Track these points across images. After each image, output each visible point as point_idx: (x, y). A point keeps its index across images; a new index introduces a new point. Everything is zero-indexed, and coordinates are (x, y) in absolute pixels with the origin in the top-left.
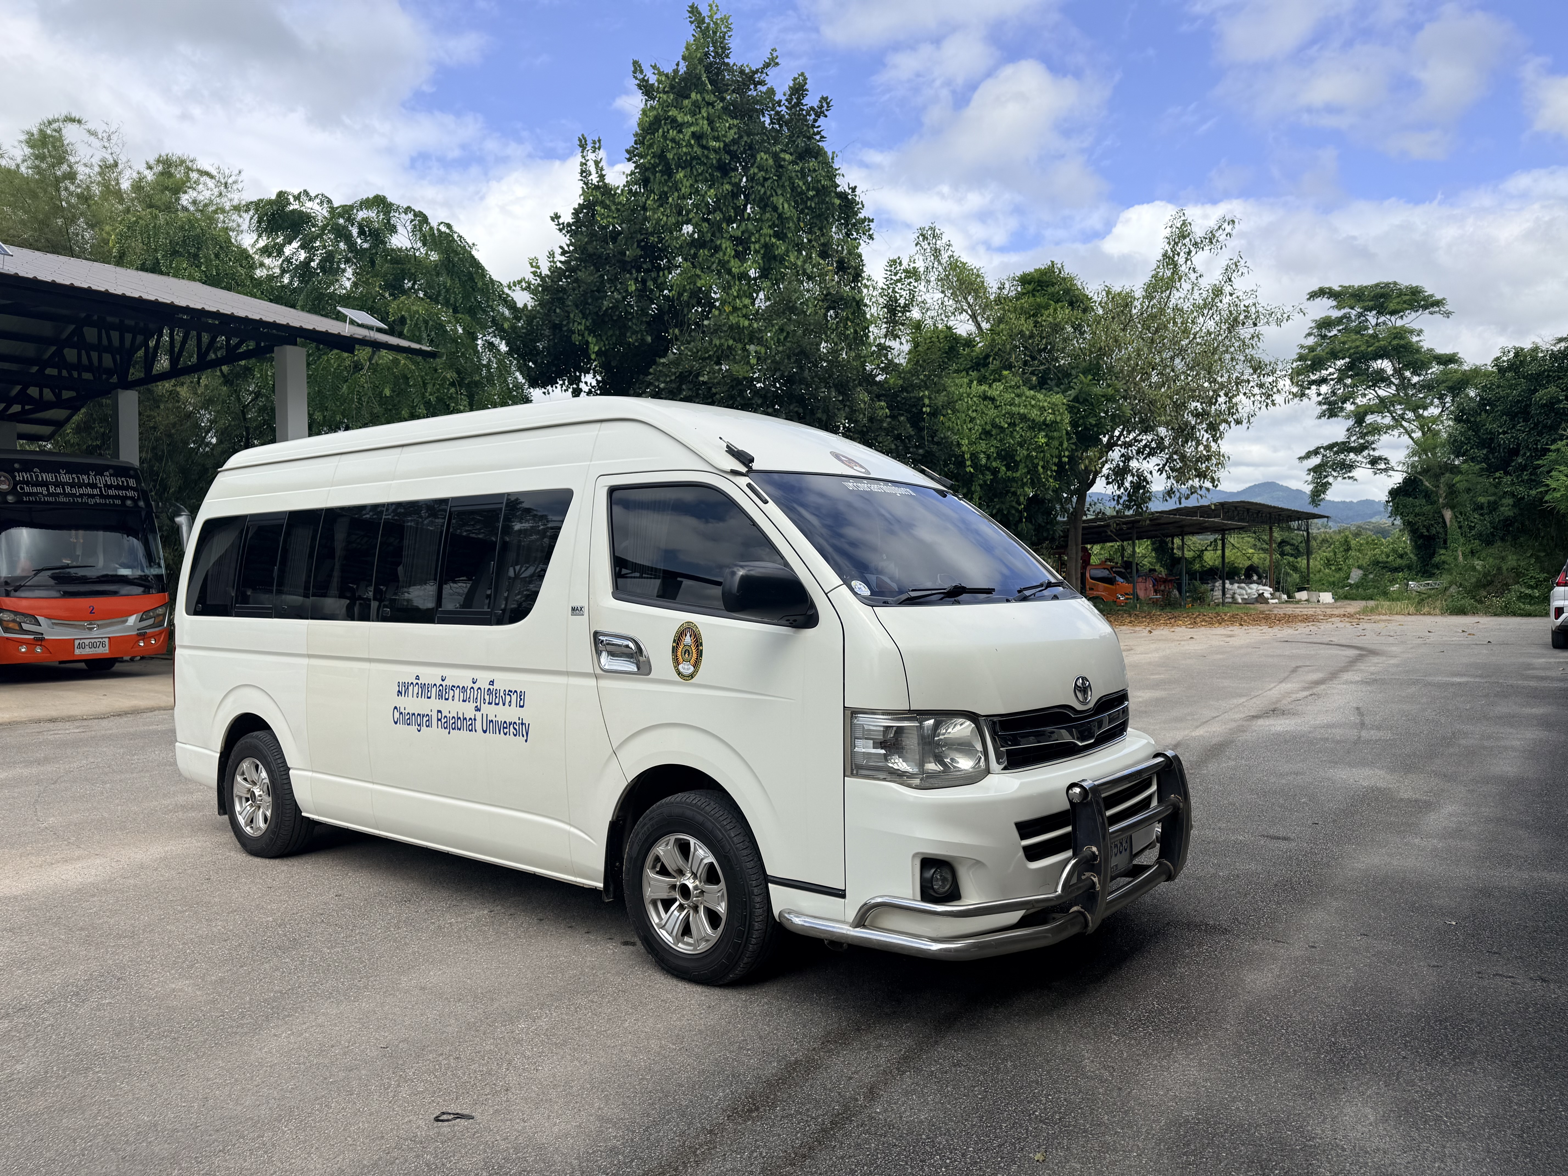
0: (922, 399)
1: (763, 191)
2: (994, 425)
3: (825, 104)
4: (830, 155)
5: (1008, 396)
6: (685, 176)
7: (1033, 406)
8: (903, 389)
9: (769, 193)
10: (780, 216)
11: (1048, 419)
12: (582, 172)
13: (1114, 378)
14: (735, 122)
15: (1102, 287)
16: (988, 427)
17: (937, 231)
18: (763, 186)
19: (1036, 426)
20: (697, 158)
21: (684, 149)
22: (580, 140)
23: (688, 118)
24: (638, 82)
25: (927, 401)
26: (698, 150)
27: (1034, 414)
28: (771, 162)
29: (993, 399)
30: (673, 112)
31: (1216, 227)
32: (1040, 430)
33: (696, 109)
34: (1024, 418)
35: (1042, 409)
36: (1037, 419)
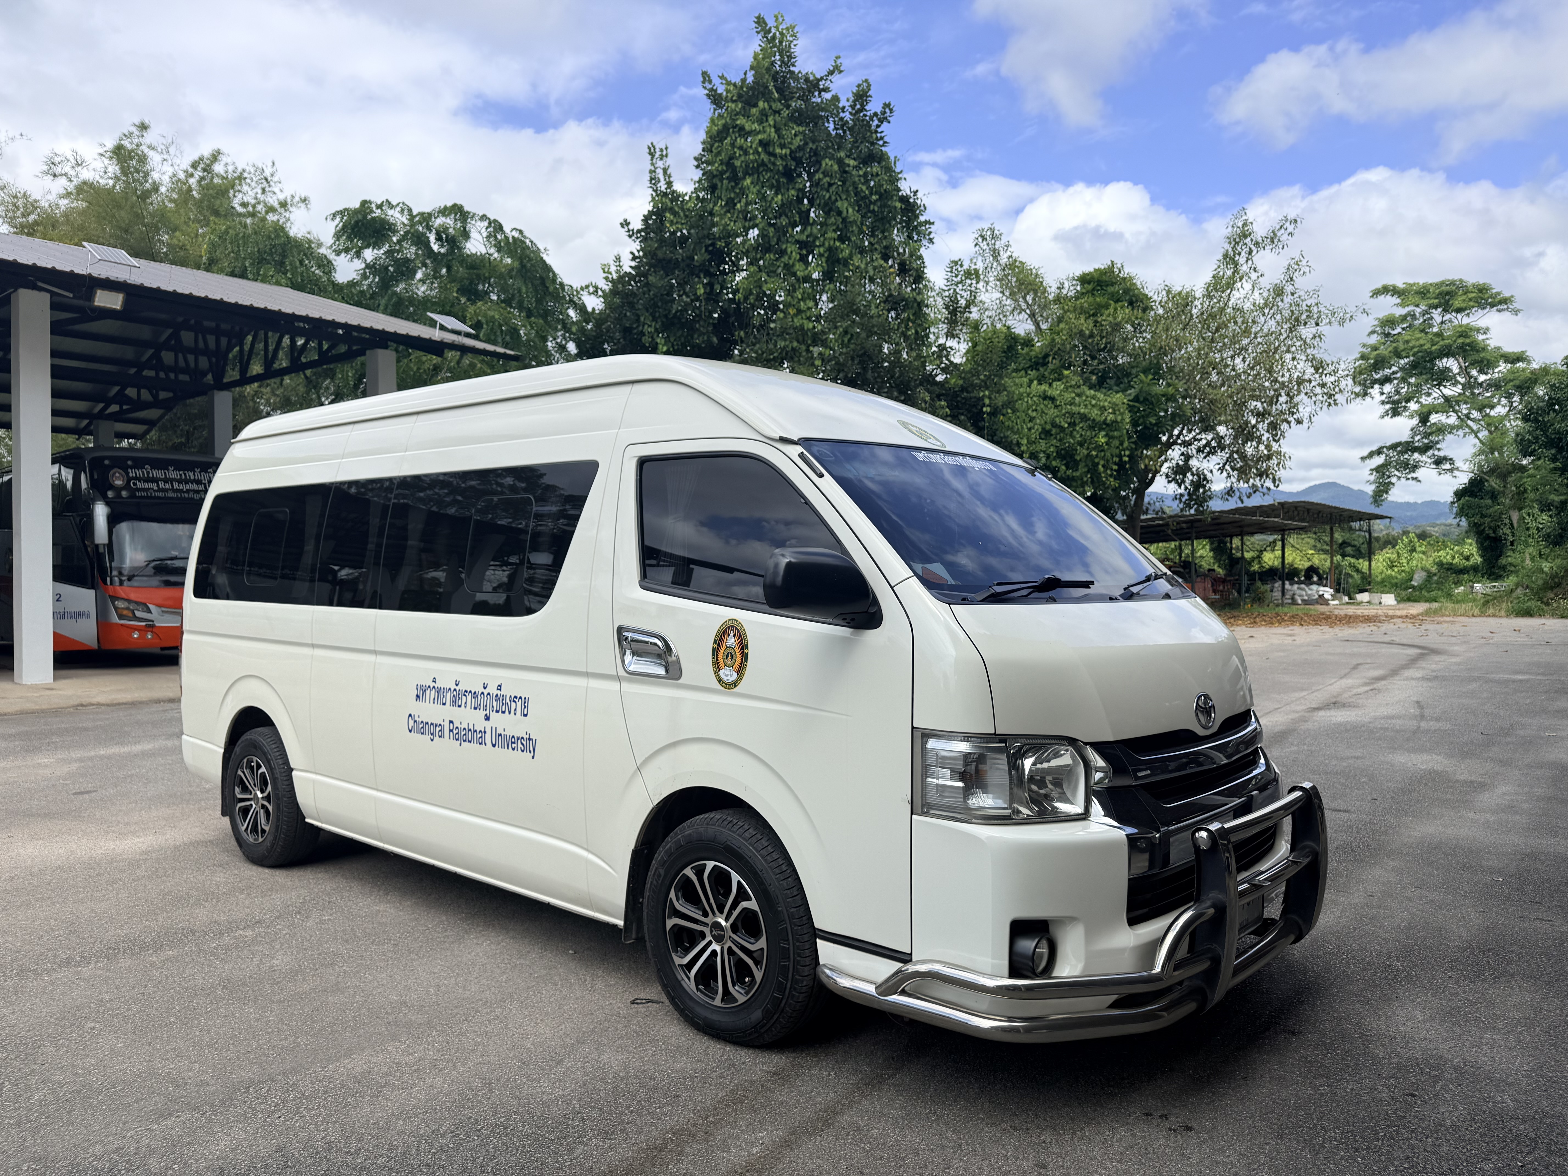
0: (982, 399)
1: (827, 196)
2: (1054, 425)
3: (887, 110)
4: (892, 159)
5: (1069, 396)
6: (752, 183)
7: (1093, 406)
8: (963, 389)
9: (833, 198)
10: (844, 220)
11: (1109, 418)
12: (651, 179)
13: (1174, 377)
14: (801, 129)
15: (1162, 286)
16: (1048, 427)
17: (996, 232)
18: (828, 191)
19: (1096, 426)
20: (763, 164)
21: (751, 157)
22: (649, 148)
23: (756, 126)
24: (706, 92)
25: (987, 401)
26: (764, 156)
27: (1095, 413)
28: (836, 167)
29: (1053, 399)
30: (741, 121)
31: (1278, 227)
32: (1101, 429)
33: (763, 117)
34: (1084, 417)
35: (1103, 409)
36: (1098, 419)
